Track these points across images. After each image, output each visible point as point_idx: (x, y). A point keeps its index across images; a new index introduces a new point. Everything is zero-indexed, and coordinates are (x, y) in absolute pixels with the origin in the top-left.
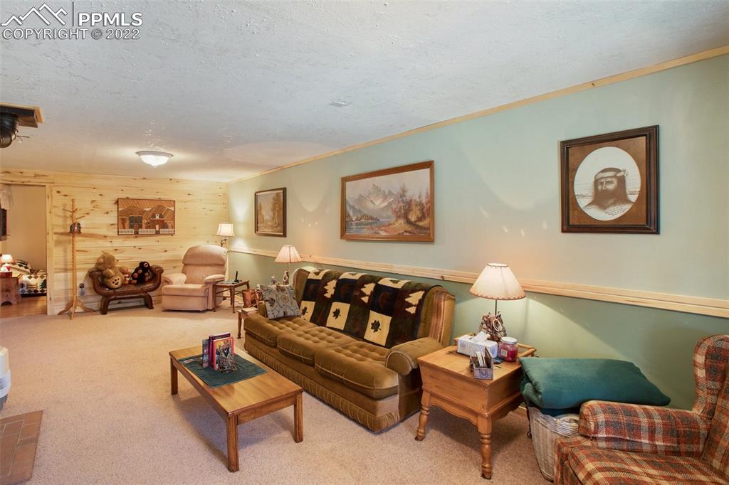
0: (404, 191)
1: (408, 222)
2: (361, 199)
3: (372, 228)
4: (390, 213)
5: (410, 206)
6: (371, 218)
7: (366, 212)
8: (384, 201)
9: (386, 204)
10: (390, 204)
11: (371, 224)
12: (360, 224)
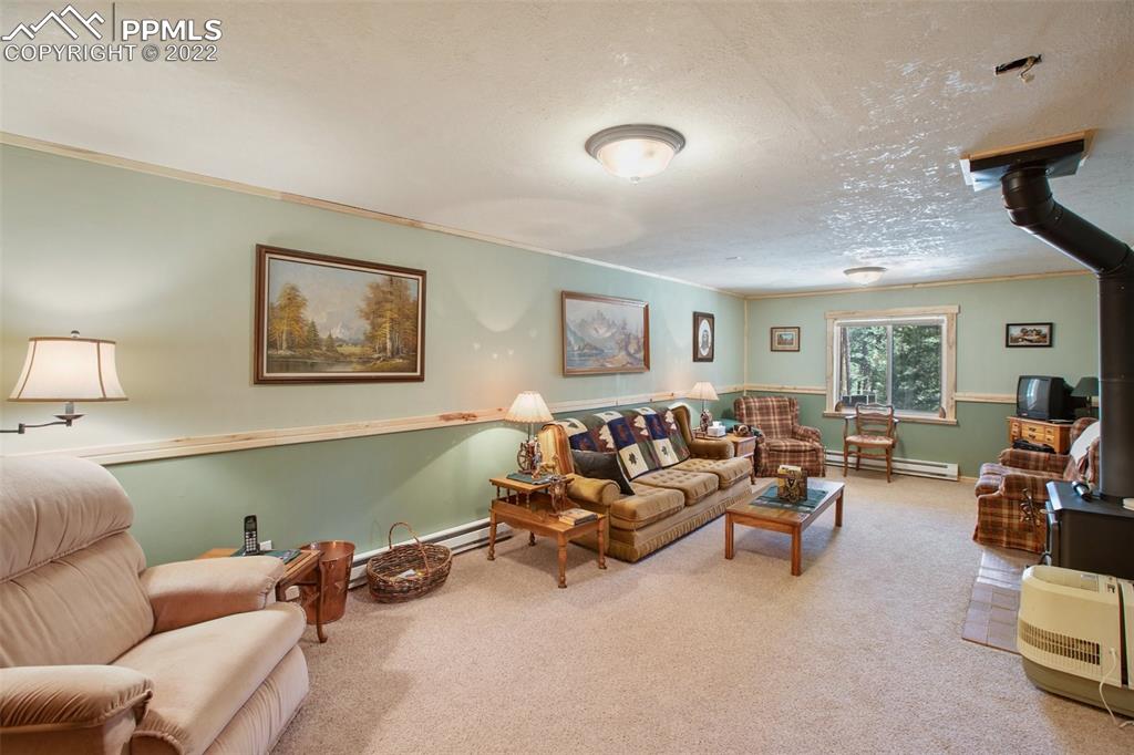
0: (625, 324)
1: (629, 354)
2: (583, 324)
3: (598, 360)
4: (613, 344)
5: (629, 338)
6: (596, 348)
7: (590, 342)
8: (607, 331)
9: (608, 334)
10: (613, 335)
11: (596, 355)
12: (584, 355)
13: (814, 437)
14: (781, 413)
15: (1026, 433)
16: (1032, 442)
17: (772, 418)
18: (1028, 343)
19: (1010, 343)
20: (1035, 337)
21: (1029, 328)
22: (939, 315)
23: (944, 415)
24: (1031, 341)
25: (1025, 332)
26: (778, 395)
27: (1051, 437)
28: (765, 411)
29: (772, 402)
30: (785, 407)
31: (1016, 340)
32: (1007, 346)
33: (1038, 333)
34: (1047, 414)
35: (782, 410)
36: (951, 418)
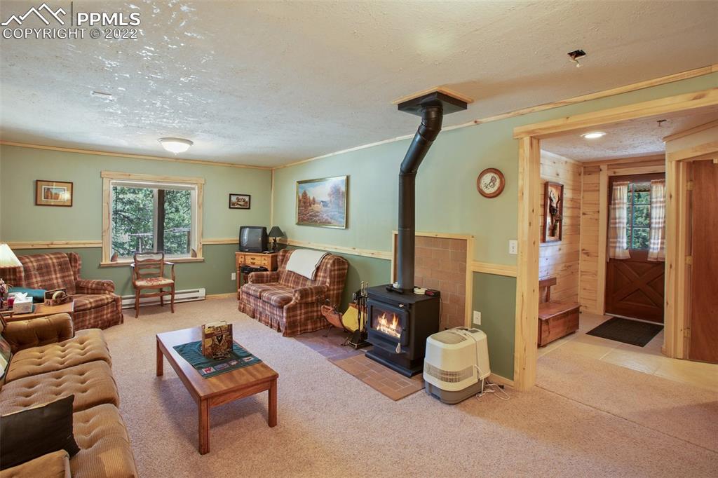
13: (109, 288)
14: (62, 270)
15: (249, 261)
16: (252, 266)
17: (54, 276)
18: (239, 206)
19: (232, 206)
20: (242, 203)
21: (240, 197)
22: (191, 184)
23: (195, 255)
24: (240, 205)
25: (238, 200)
26: (56, 252)
27: (266, 262)
28: (44, 270)
29: (51, 260)
30: (66, 264)
31: (234, 204)
32: (230, 208)
33: (244, 201)
34: (261, 249)
35: (63, 267)
36: (200, 257)
